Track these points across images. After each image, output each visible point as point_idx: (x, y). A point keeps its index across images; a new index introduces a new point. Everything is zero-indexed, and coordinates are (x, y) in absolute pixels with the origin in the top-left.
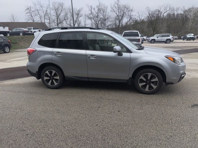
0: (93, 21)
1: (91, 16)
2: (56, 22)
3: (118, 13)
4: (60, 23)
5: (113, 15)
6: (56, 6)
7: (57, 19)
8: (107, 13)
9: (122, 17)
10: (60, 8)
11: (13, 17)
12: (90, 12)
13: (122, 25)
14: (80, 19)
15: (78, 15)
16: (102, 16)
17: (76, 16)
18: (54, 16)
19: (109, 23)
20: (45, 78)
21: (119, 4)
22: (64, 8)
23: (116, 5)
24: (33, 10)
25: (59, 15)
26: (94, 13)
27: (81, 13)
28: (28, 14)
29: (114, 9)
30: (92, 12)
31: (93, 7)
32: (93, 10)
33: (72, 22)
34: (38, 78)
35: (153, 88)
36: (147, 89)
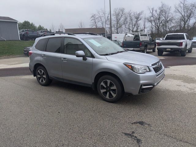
0: (153, 24)
1: (152, 18)
2: (116, 26)
3: (183, 14)
4: (119, 28)
5: (178, 16)
6: (117, 12)
7: (117, 24)
8: (170, 15)
9: (189, 17)
10: (121, 13)
11: (81, 24)
12: (151, 15)
13: (188, 26)
14: (140, 22)
15: (137, 18)
16: (164, 18)
17: (136, 20)
18: (114, 21)
19: (173, 25)
20: (39, 76)
21: (186, 3)
22: (124, 13)
23: (182, 5)
24: (97, 17)
25: (120, 20)
26: (156, 15)
27: (141, 16)
28: (93, 21)
29: (180, 9)
30: (153, 15)
31: (155, 9)
32: (154, 12)
33: (131, 26)
34: (34, 76)
35: (113, 97)
36: (107, 97)
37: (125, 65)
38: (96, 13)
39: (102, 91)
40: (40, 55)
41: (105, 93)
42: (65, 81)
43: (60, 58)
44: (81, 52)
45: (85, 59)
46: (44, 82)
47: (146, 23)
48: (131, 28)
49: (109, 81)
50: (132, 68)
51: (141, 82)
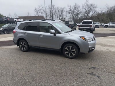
0: (71, 15)
1: (70, 11)
2: (50, 16)
3: (86, 9)
5: (84, 11)
6: (50, 7)
7: (51, 14)
8: (79, 10)
9: (89, 11)
12: (69, 9)
13: (89, 16)
14: (63, 13)
15: (62, 11)
16: (76, 12)
17: (61, 12)
18: (49, 12)
19: (81, 16)
20: (21, 46)
21: (88, 3)
22: (54, 8)
23: (86, 4)
26: (72, 10)
27: (64, 10)
28: (36, 12)
29: (84, 7)
30: (70, 9)
31: (71, 6)
32: (71, 8)
33: (59, 15)
34: (18, 46)
35: (73, 55)
36: (69, 56)
37: (81, 37)
38: (38, 7)
39: (66, 53)
40: (23, 33)
41: (68, 54)
42: (40, 48)
43: (38, 35)
44: (53, 31)
45: (55, 35)
46: (25, 49)
47: (67, 14)
48: (59, 17)
49: (71, 47)
50: (85, 39)
51: (90, 46)
